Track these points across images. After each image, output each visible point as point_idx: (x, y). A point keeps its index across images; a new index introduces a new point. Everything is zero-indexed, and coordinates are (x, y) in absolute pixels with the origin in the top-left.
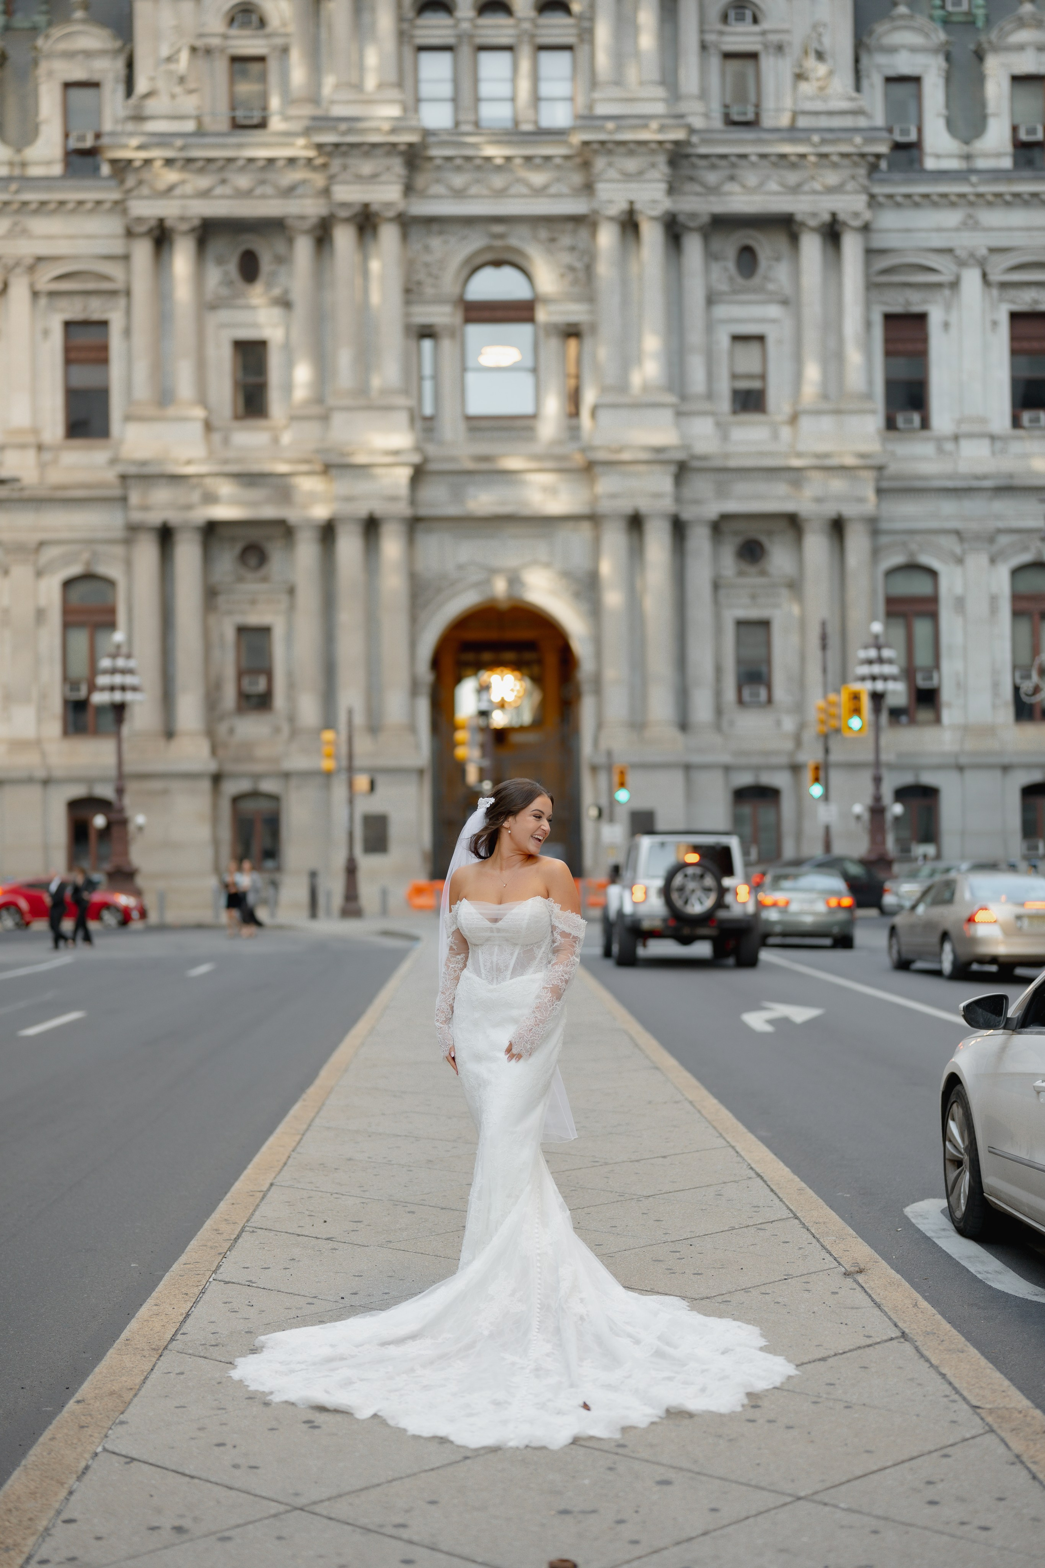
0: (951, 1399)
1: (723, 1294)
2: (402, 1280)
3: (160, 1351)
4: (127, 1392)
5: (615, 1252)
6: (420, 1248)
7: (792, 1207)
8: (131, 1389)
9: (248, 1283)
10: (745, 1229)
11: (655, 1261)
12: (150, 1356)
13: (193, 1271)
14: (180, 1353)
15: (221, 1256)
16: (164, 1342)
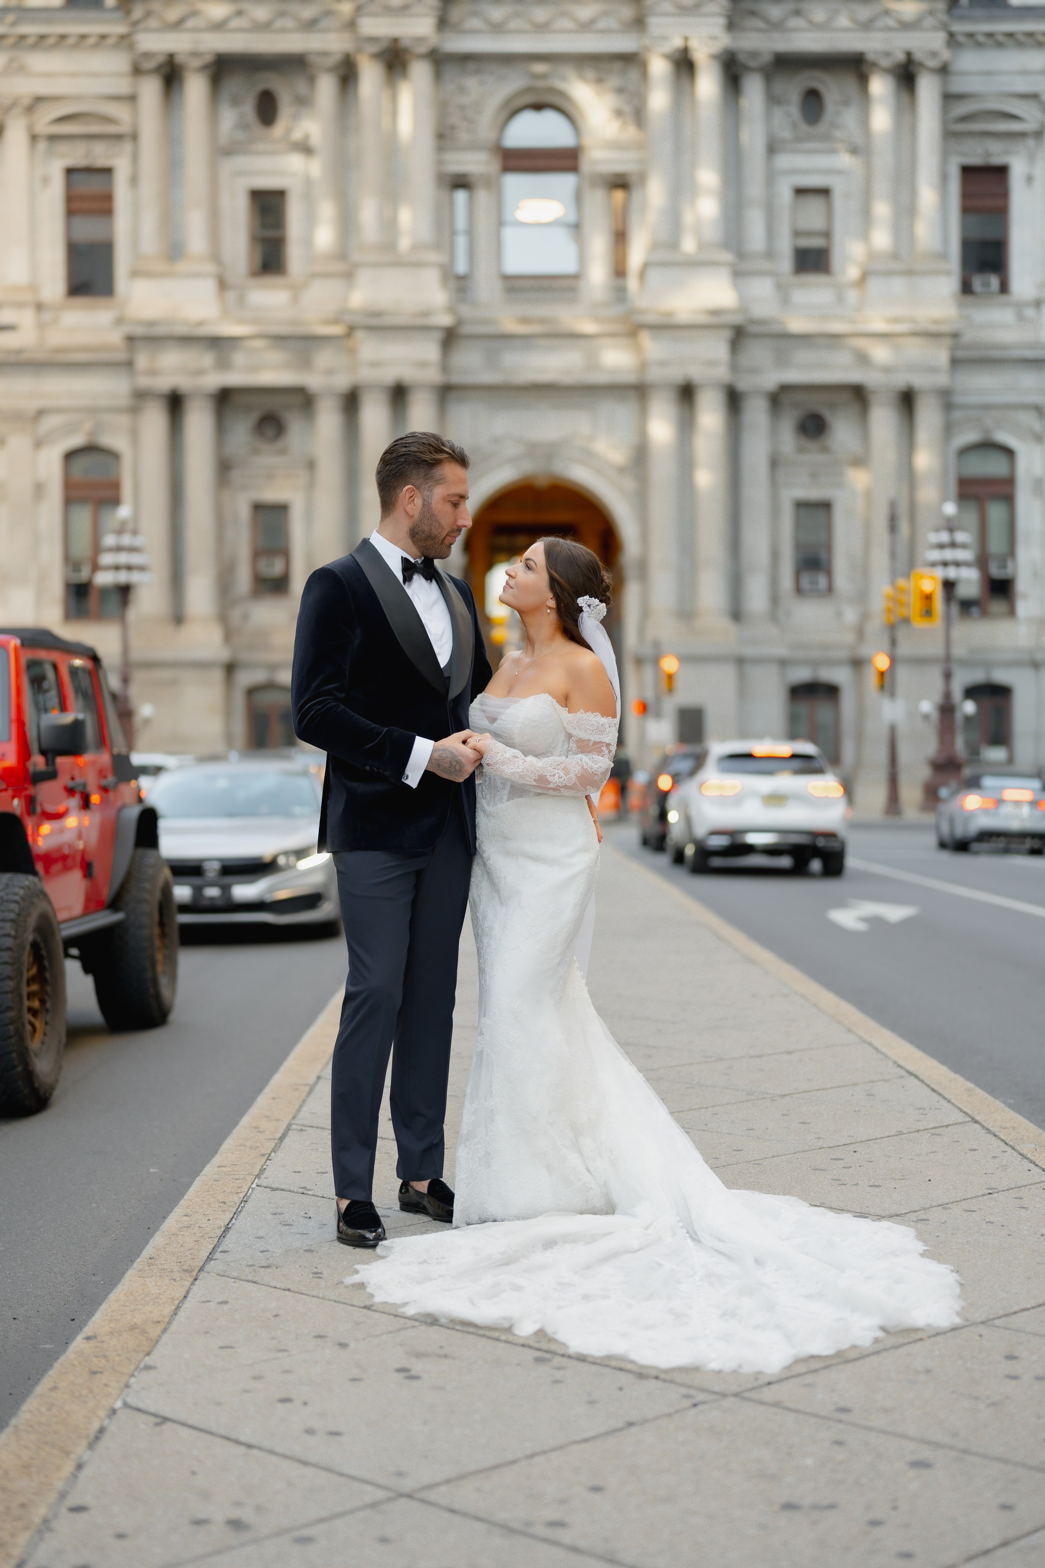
1: (916, 1211)
3: (194, 1273)
4: (153, 1326)
5: (762, 1159)
7: (964, 1110)
8: (158, 1322)
9: (301, 1190)
10: (917, 1134)
11: (815, 1170)
12: (182, 1279)
13: (231, 1175)
14: (222, 1276)
15: (265, 1158)
16: (199, 1261)
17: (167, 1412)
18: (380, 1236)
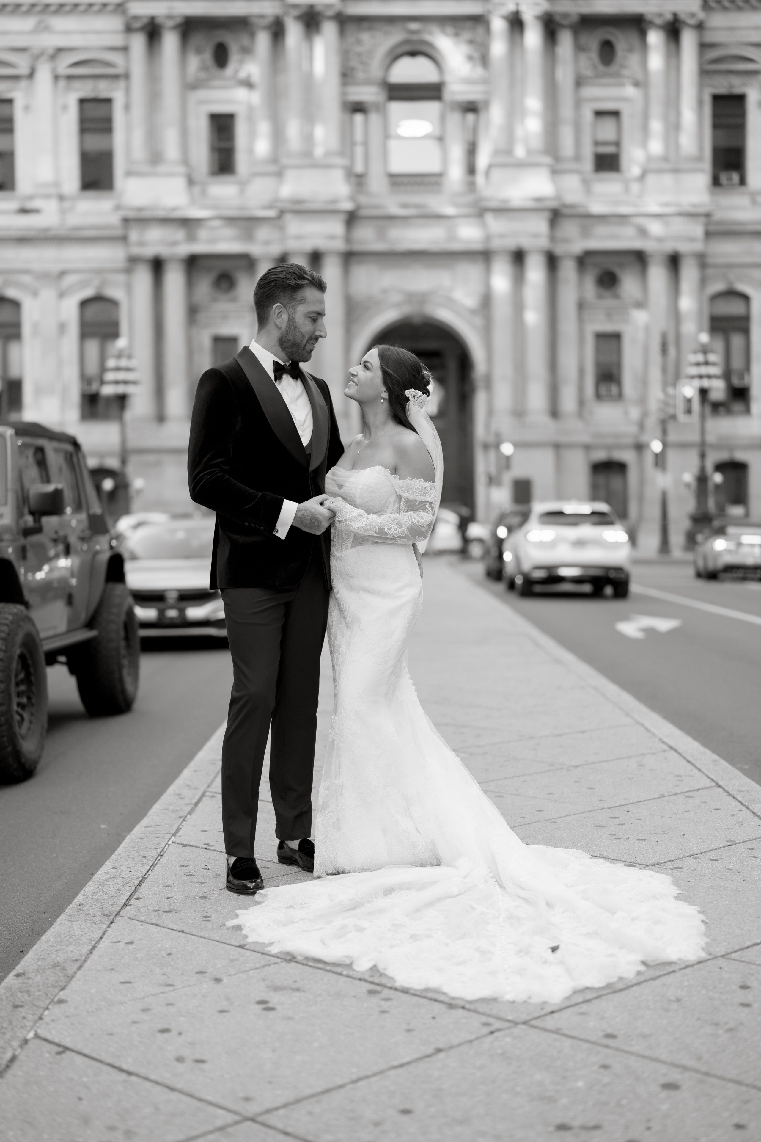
1: (673, 861)
3: (112, 917)
4: (72, 964)
5: (557, 818)
8: (76, 960)
9: (205, 846)
10: (675, 797)
11: (597, 826)
12: (102, 923)
13: (154, 834)
14: (133, 919)
15: (182, 819)
16: (117, 907)
17: (67, 1042)
18: (259, 885)
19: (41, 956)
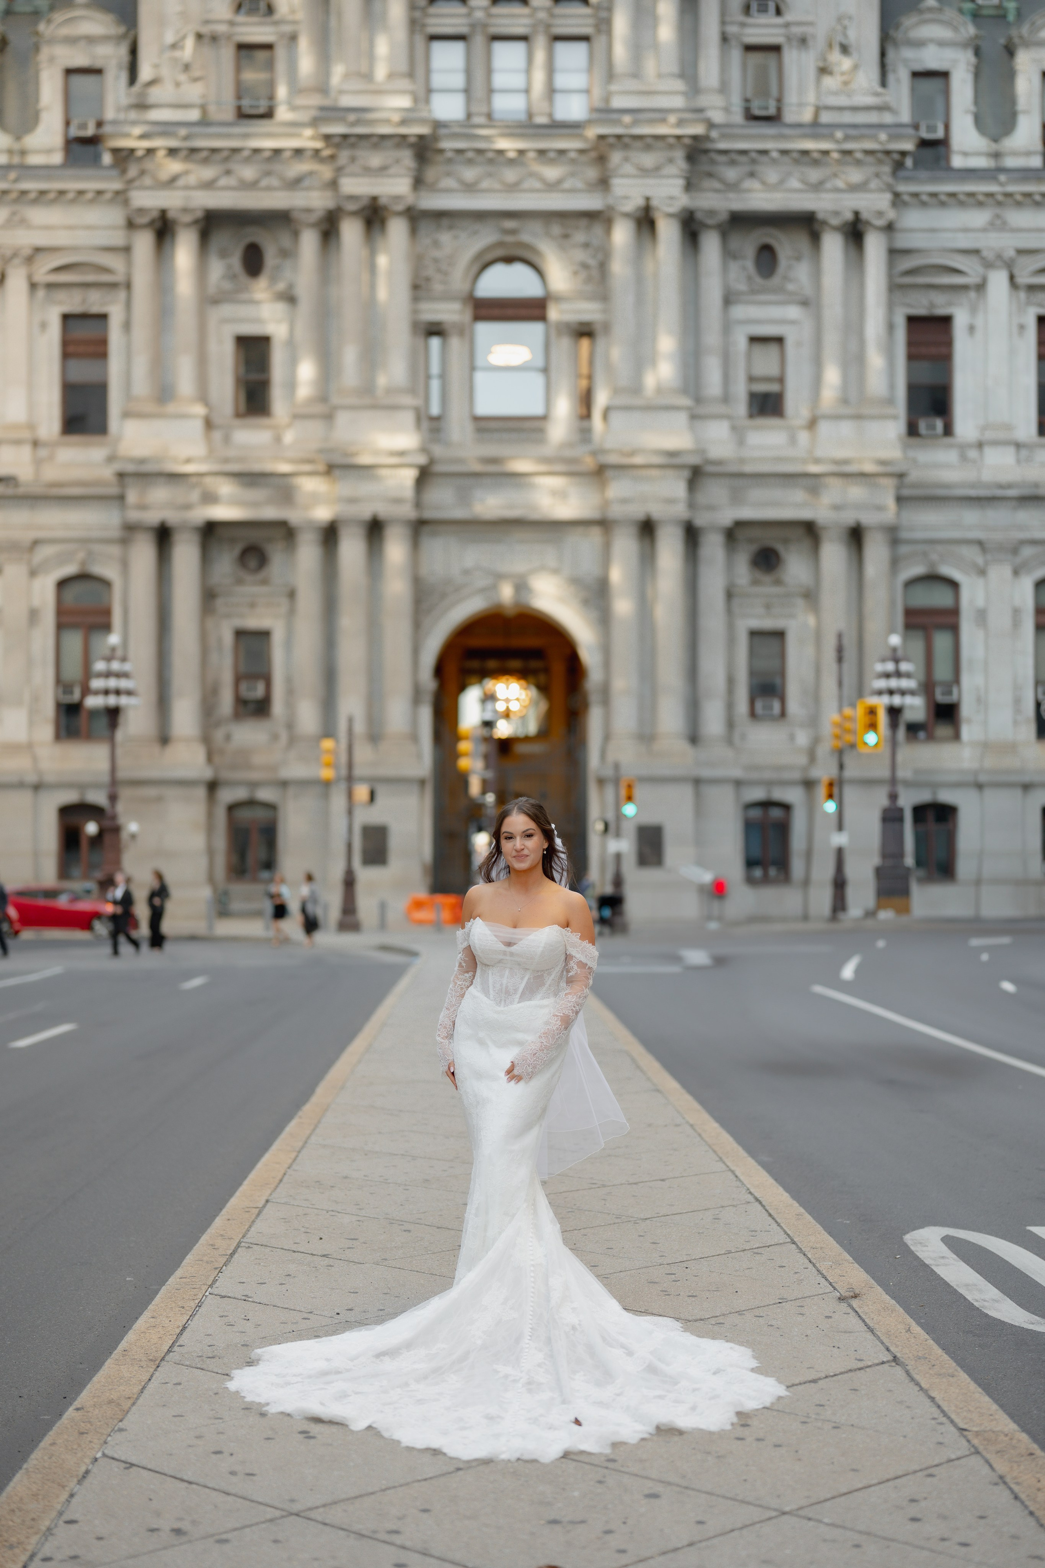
0: (939, 1421)
1: (717, 1317)
2: (397, 1297)
3: (157, 1362)
4: (125, 1401)
6: (416, 1266)
7: (789, 1232)
8: (129, 1398)
9: (244, 1298)
10: (742, 1253)
11: (650, 1283)
12: (148, 1366)
13: (189, 1285)
14: (178, 1364)
15: (218, 1270)
16: (161, 1353)
19: (95, 1394)
